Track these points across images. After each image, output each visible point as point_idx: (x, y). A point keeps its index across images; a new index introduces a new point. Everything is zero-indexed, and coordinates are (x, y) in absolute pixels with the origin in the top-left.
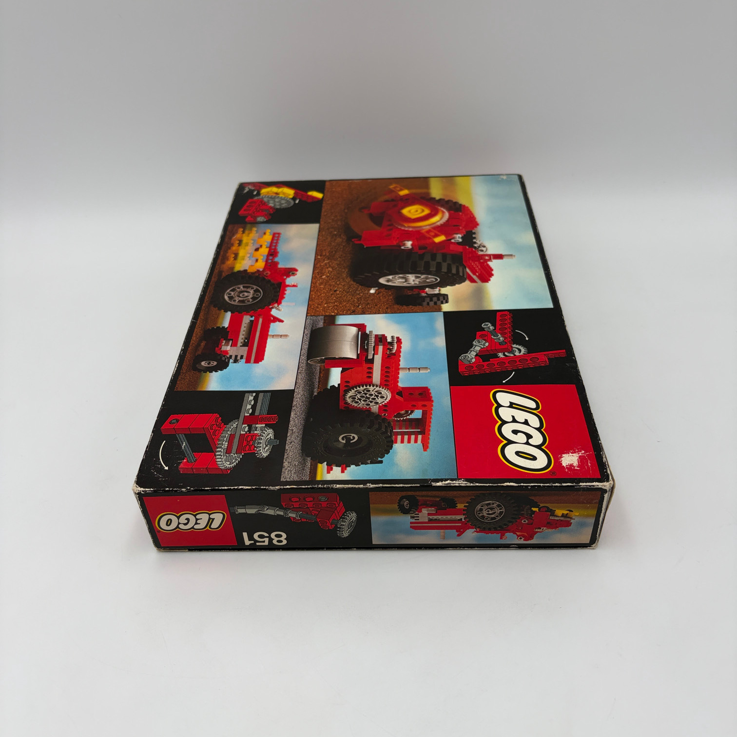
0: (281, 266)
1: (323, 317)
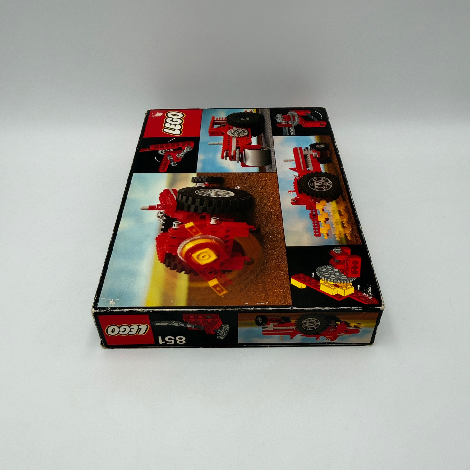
0: (304, 207)
1: (267, 171)
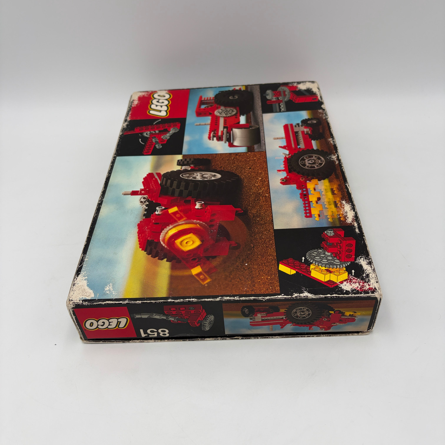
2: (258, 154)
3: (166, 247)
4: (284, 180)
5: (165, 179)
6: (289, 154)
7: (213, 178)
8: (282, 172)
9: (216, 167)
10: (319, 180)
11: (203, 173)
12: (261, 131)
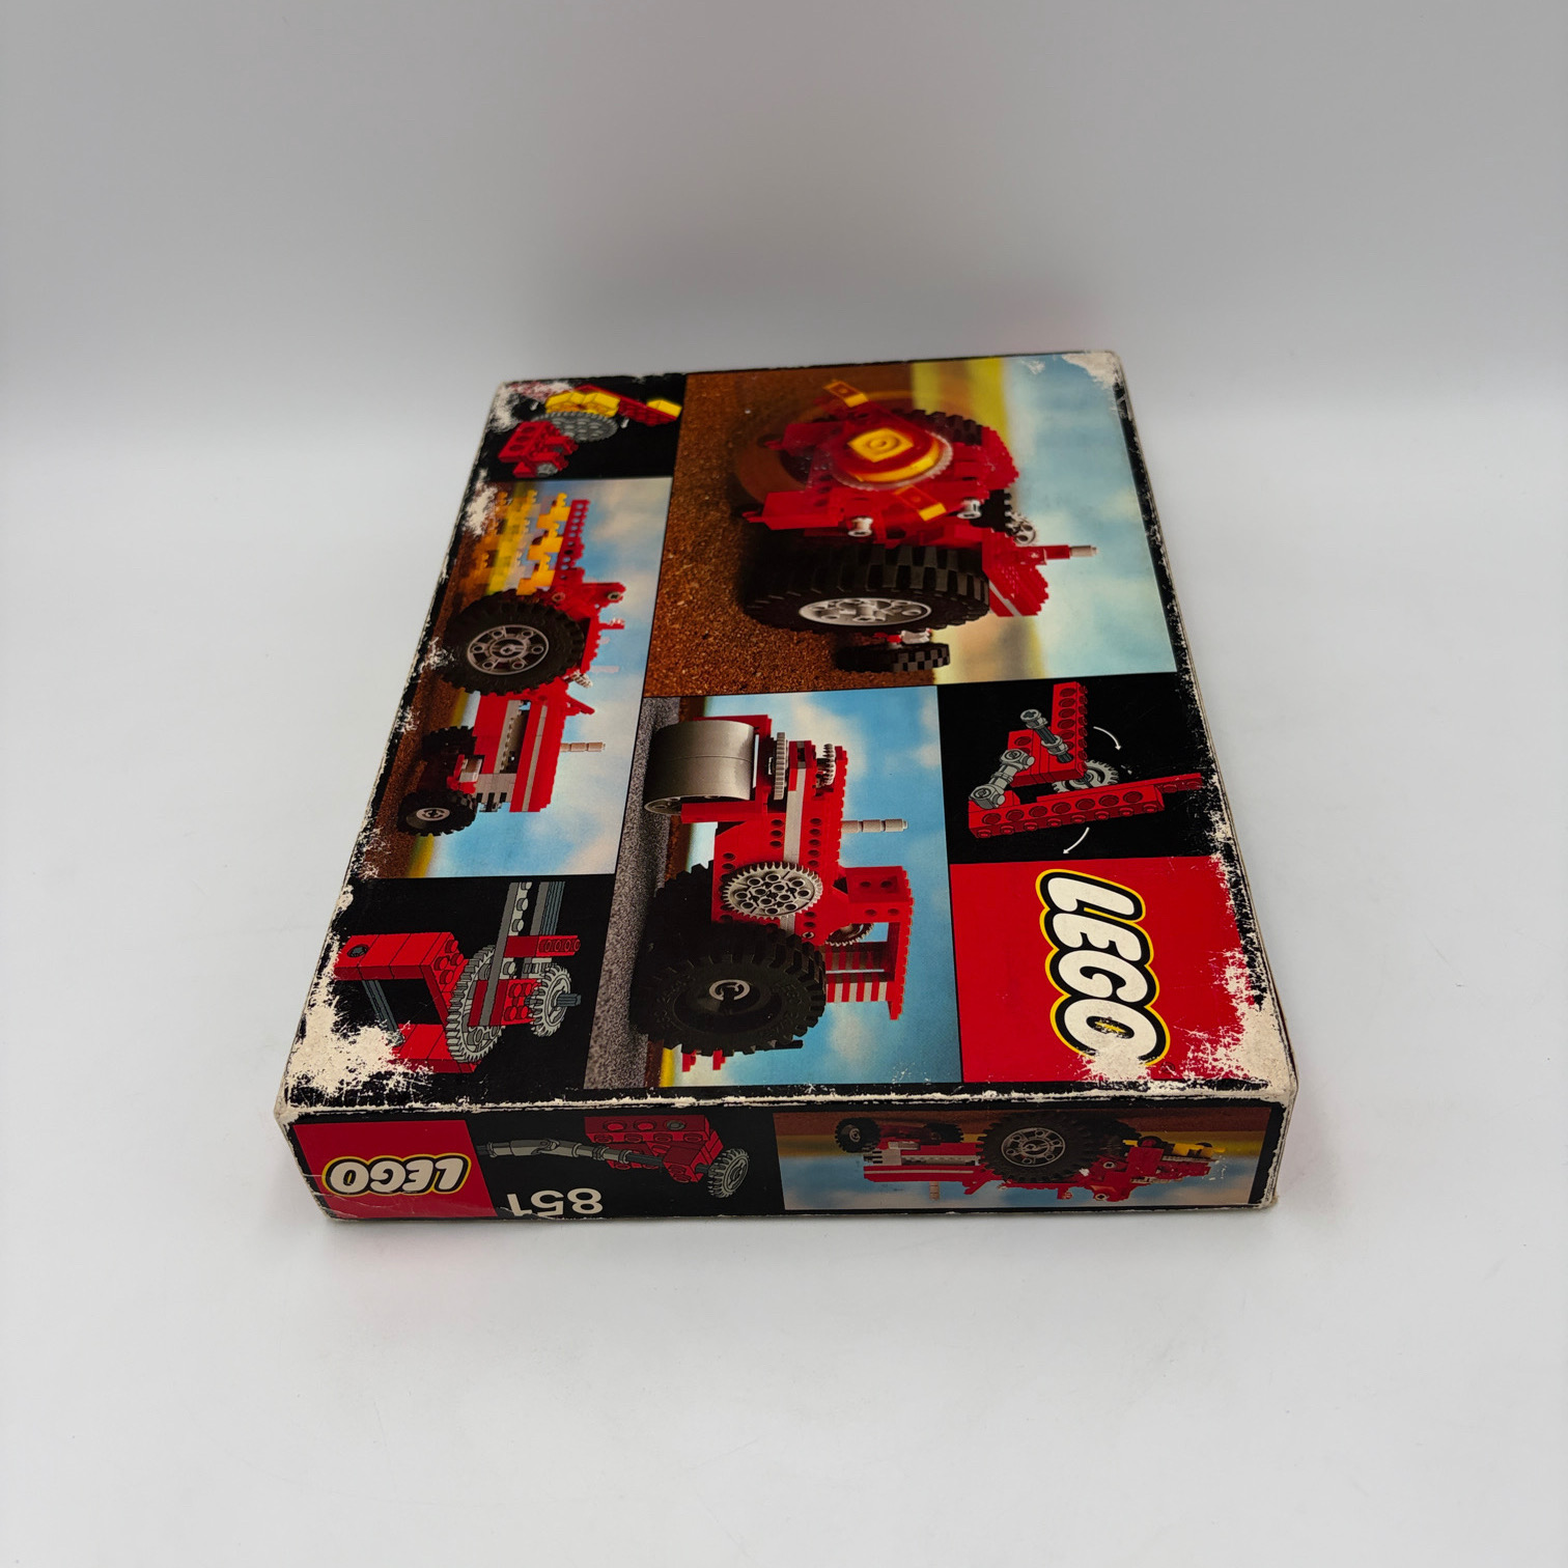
2: (673, 687)
3: (933, 434)
4: (613, 597)
5: (978, 597)
6: (570, 680)
7: (825, 604)
8: (608, 623)
9: (815, 643)
10: (513, 591)
11: (856, 622)
12: (639, 782)
